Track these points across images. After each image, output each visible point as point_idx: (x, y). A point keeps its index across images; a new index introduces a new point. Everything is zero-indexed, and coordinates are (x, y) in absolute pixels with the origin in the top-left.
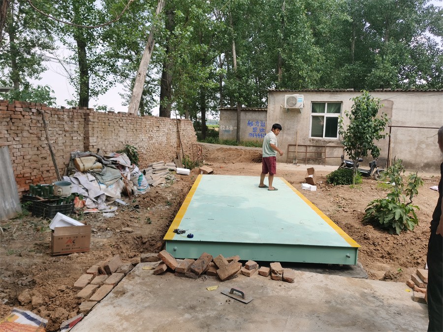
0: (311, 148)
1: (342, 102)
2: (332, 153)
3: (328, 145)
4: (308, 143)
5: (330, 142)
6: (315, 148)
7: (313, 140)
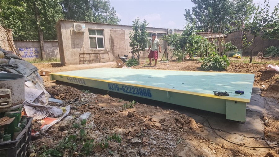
0: (92, 55)
1: (104, 30)
2: (103, 56)
3: (100, 52)
4: (90, 52)
5: (101, 51)
6: (94, 55)
7: (92, 50)
